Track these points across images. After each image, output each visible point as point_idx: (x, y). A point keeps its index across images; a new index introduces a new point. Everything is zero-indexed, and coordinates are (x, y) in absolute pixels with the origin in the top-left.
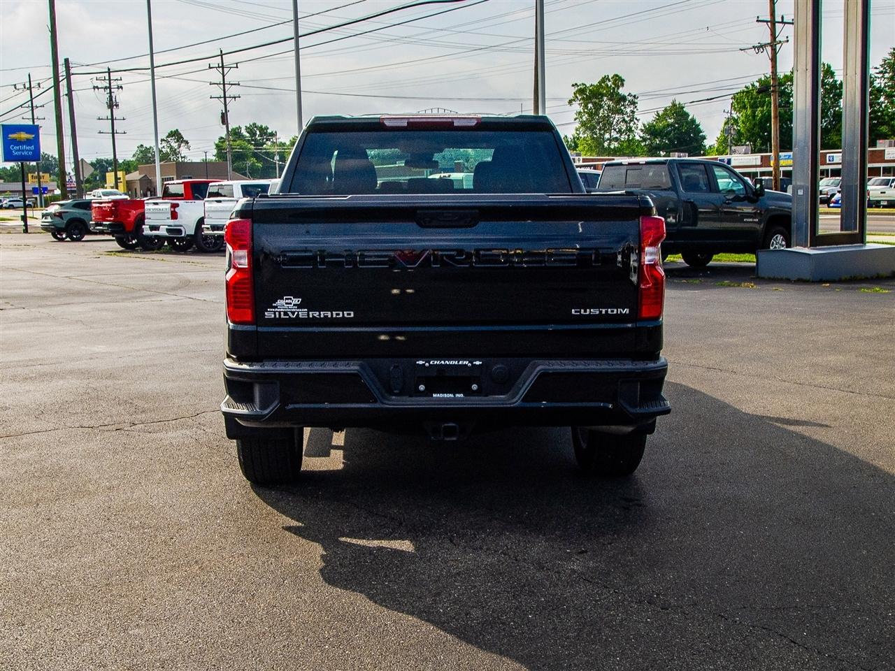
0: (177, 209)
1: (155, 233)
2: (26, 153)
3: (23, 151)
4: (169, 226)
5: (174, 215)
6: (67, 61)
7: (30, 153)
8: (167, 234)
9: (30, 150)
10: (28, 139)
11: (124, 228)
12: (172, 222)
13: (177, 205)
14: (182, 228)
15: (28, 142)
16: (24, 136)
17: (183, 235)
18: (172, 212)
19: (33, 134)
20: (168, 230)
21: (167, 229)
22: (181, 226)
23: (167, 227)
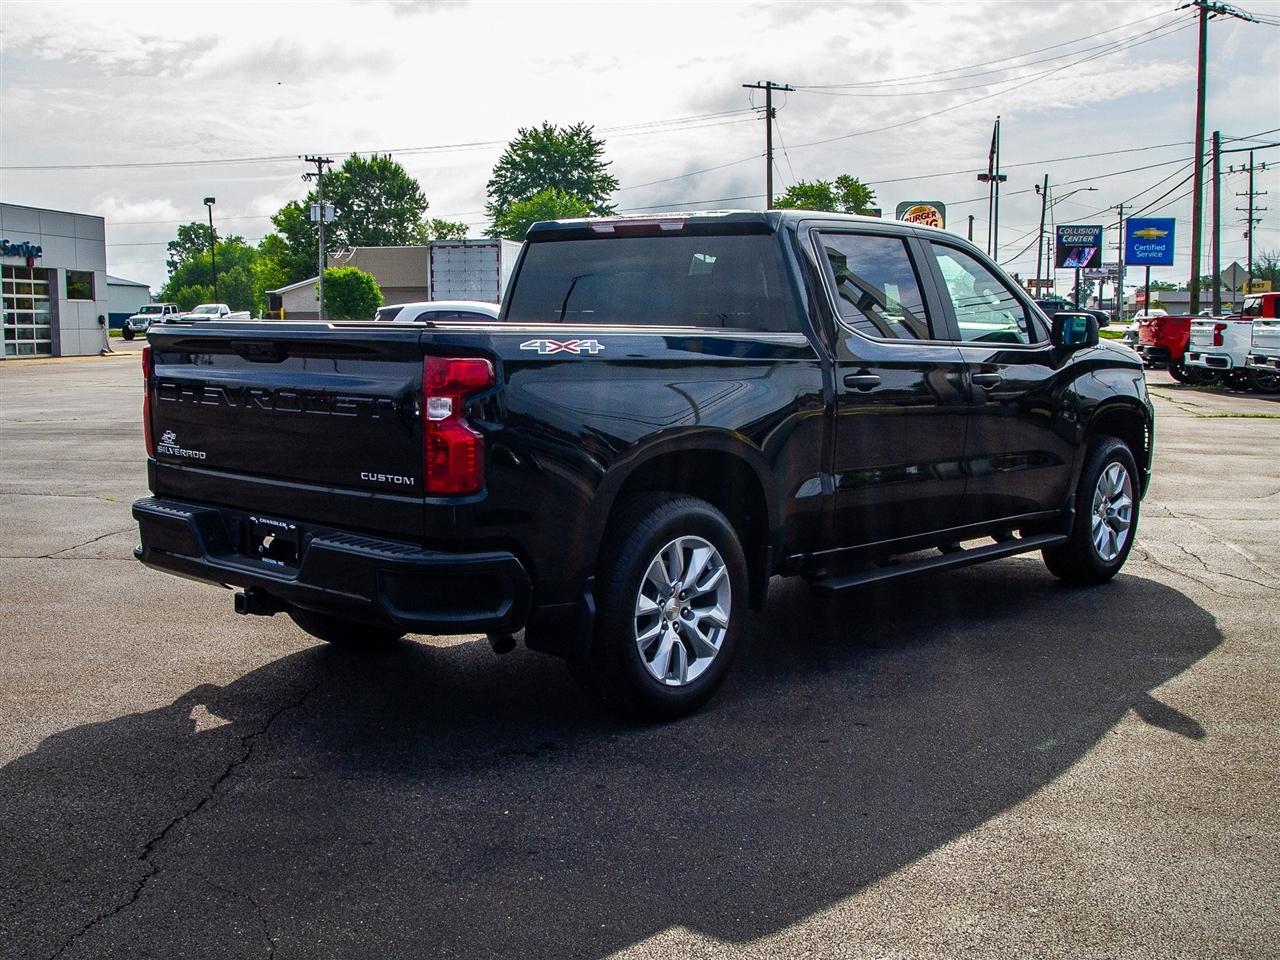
0: (1223, 332)
1: (1195, 362)
2: (1154, 255)
3: (1151, 251)
4: (1210, 354)
5: (1218, 340)
6: (1216, 135)
7: (1160, 254)
8: (1206, 365)
9: (1161, 251)
10: (1158, 237)
11: (1170, 354)
12: (1213, 349)
13: (1224, 327)
14: (1227, 358)
15: (1159, 241)
16: (1154, 232)
17: (1228, 367)
18: (1216, 336)
19: (1165, 230)
20: (1208, 360)
21: (1207, 358)
22: (1227, 355)
23: (1206, 355)
